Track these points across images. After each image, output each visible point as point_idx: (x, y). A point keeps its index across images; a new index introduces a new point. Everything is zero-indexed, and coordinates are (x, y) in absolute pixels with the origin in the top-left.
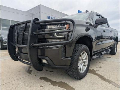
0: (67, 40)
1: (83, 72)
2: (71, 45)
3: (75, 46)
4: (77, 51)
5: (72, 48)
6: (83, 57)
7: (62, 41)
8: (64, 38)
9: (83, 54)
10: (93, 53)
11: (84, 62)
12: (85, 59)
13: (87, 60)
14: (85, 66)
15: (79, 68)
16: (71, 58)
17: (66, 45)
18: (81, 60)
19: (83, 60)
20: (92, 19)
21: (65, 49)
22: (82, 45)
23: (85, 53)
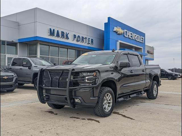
0: (95, 85)
1: (108, 111)
2: (98, 88)
3: (101, 88)
4: (102, 93)
5: (98, 90)
6: (107, 98)
7: (90, 85)
8: (93, 83)
9: (107, 95)
10: (117, 96)
11: (109, 103)
12: (109, 100)
13: (112, 101)
14: (110, 106)
15: (104, 107)
16: (97, 98)
17: (94, 88)
18: (106, 101)
19: (107, 100)
20: (117, 62)
21: (93, 91)
22: (107, 87)
23: (109, 94)
